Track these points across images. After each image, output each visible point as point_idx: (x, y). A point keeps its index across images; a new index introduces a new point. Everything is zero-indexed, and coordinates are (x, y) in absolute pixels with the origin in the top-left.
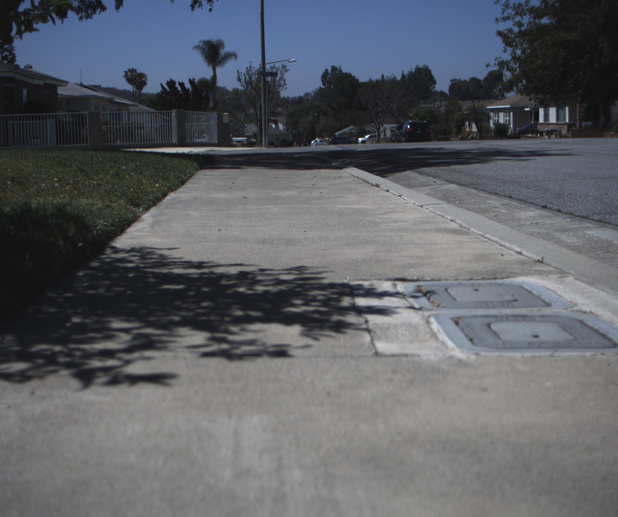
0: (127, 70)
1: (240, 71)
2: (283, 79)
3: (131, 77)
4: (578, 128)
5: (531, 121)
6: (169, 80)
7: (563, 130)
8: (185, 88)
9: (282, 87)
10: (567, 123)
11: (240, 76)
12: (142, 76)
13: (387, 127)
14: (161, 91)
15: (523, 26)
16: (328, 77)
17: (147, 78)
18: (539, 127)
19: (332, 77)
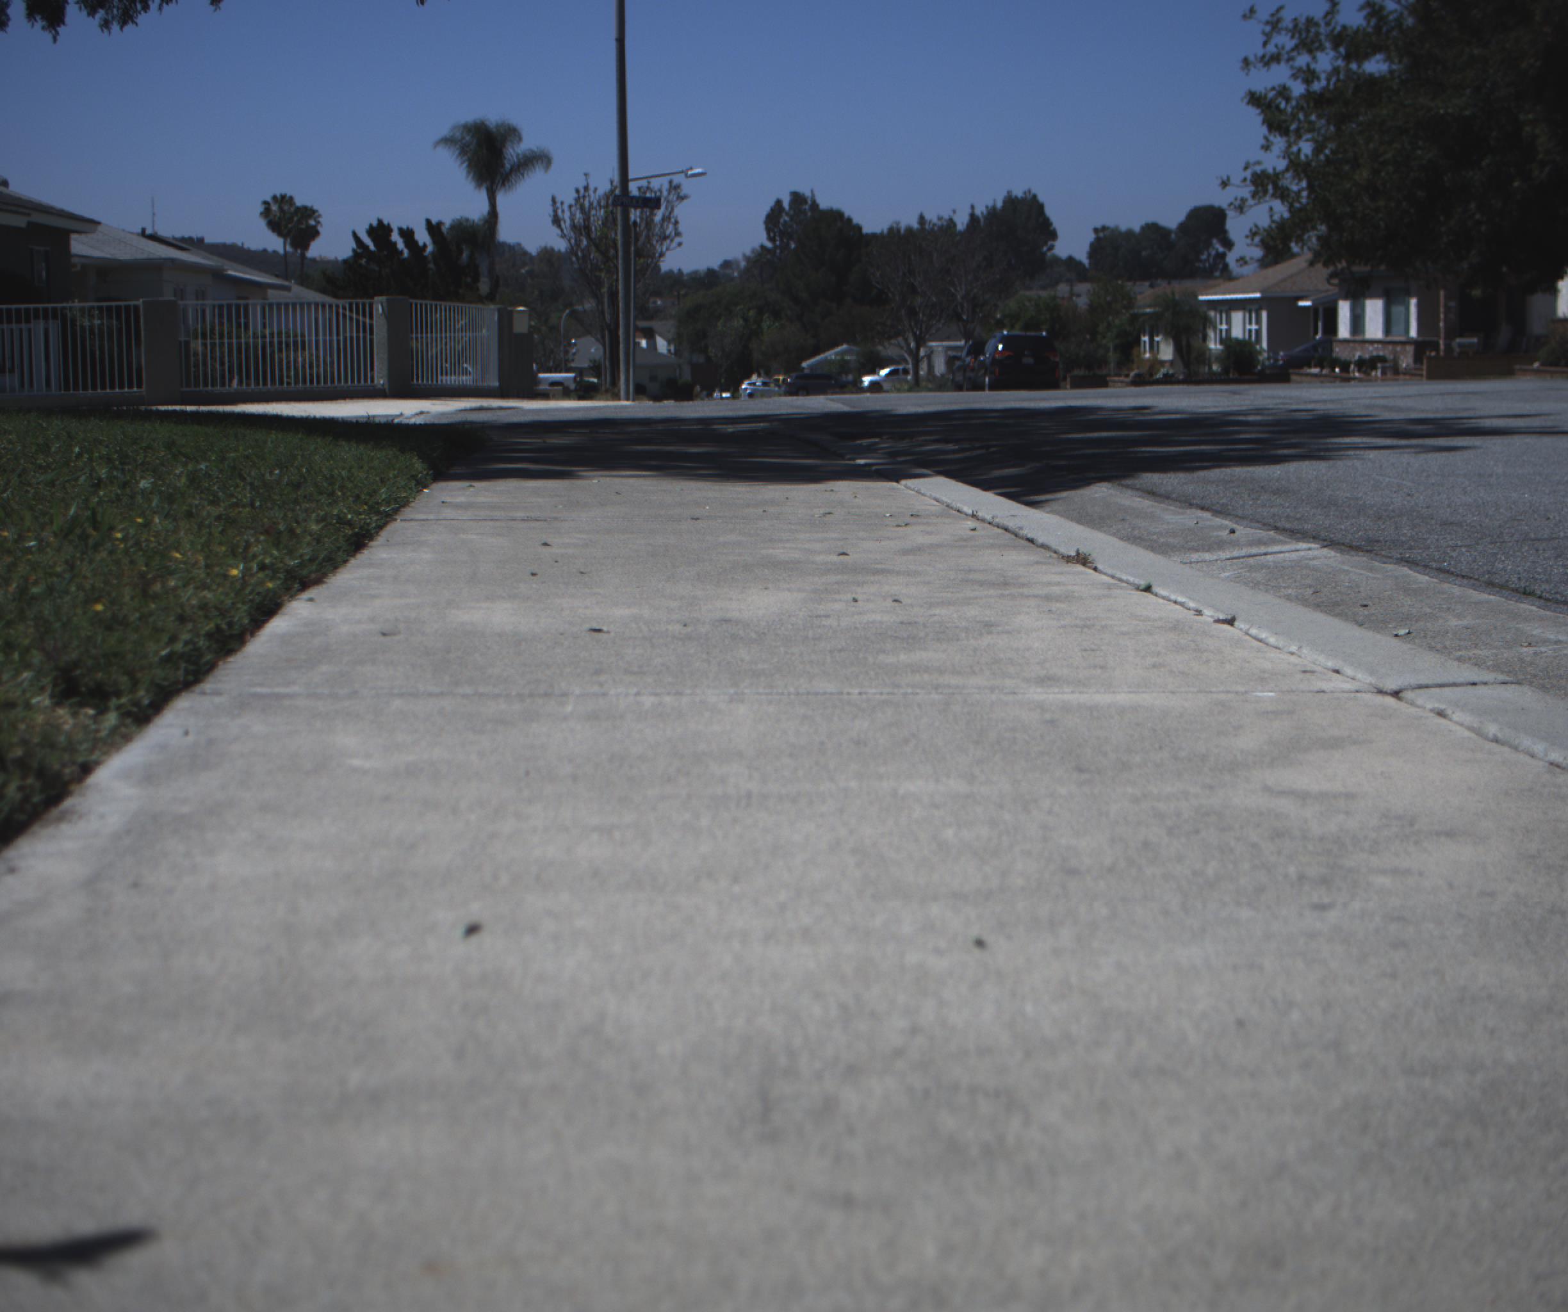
0: (269, 199)
1: (559, 199)
2: (673, 220)
3: (279, 218)
4: (1442, 353)
5: (1316, 333)
6: (375, 224)
7: (1402, 357)
8: (416, 242)
9: (668, 241)
10: (1412, 338)
11: (559, 212)
12: (308, 212)
13: (935, 349)
14: (354, 251)
15: (1318, 79)
16: (782, 221)
17: (321, 220)
18: (1337, 349)
19: (792, 219)
